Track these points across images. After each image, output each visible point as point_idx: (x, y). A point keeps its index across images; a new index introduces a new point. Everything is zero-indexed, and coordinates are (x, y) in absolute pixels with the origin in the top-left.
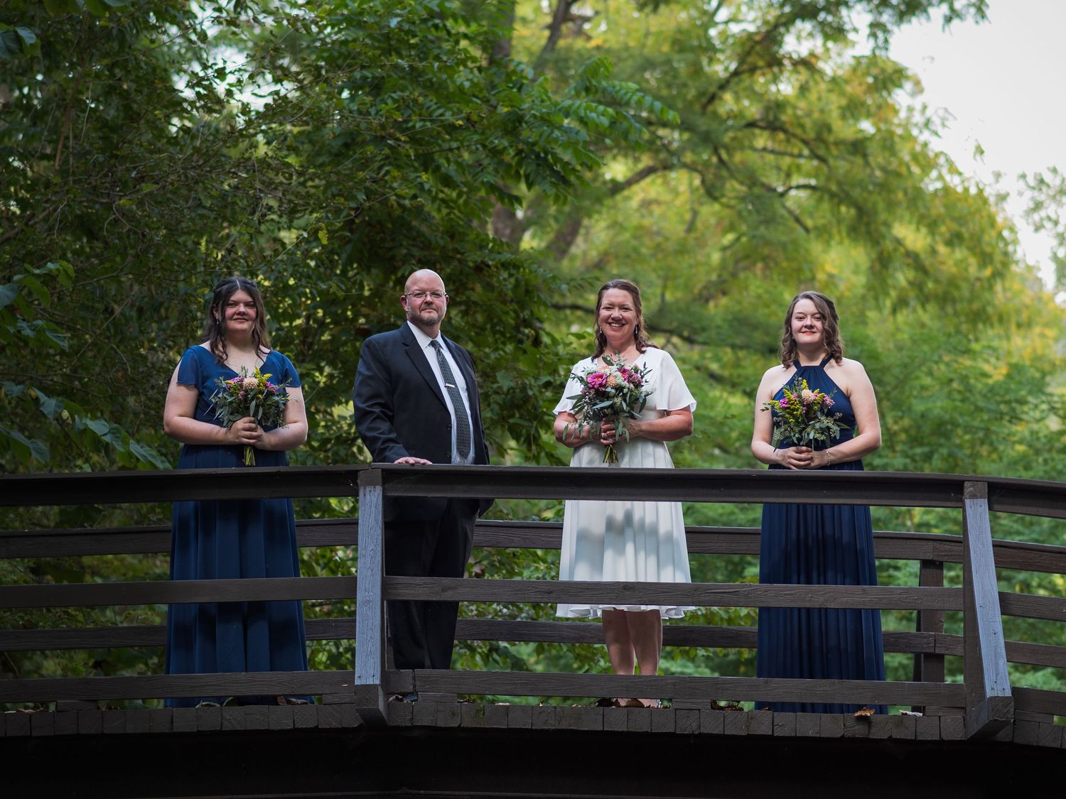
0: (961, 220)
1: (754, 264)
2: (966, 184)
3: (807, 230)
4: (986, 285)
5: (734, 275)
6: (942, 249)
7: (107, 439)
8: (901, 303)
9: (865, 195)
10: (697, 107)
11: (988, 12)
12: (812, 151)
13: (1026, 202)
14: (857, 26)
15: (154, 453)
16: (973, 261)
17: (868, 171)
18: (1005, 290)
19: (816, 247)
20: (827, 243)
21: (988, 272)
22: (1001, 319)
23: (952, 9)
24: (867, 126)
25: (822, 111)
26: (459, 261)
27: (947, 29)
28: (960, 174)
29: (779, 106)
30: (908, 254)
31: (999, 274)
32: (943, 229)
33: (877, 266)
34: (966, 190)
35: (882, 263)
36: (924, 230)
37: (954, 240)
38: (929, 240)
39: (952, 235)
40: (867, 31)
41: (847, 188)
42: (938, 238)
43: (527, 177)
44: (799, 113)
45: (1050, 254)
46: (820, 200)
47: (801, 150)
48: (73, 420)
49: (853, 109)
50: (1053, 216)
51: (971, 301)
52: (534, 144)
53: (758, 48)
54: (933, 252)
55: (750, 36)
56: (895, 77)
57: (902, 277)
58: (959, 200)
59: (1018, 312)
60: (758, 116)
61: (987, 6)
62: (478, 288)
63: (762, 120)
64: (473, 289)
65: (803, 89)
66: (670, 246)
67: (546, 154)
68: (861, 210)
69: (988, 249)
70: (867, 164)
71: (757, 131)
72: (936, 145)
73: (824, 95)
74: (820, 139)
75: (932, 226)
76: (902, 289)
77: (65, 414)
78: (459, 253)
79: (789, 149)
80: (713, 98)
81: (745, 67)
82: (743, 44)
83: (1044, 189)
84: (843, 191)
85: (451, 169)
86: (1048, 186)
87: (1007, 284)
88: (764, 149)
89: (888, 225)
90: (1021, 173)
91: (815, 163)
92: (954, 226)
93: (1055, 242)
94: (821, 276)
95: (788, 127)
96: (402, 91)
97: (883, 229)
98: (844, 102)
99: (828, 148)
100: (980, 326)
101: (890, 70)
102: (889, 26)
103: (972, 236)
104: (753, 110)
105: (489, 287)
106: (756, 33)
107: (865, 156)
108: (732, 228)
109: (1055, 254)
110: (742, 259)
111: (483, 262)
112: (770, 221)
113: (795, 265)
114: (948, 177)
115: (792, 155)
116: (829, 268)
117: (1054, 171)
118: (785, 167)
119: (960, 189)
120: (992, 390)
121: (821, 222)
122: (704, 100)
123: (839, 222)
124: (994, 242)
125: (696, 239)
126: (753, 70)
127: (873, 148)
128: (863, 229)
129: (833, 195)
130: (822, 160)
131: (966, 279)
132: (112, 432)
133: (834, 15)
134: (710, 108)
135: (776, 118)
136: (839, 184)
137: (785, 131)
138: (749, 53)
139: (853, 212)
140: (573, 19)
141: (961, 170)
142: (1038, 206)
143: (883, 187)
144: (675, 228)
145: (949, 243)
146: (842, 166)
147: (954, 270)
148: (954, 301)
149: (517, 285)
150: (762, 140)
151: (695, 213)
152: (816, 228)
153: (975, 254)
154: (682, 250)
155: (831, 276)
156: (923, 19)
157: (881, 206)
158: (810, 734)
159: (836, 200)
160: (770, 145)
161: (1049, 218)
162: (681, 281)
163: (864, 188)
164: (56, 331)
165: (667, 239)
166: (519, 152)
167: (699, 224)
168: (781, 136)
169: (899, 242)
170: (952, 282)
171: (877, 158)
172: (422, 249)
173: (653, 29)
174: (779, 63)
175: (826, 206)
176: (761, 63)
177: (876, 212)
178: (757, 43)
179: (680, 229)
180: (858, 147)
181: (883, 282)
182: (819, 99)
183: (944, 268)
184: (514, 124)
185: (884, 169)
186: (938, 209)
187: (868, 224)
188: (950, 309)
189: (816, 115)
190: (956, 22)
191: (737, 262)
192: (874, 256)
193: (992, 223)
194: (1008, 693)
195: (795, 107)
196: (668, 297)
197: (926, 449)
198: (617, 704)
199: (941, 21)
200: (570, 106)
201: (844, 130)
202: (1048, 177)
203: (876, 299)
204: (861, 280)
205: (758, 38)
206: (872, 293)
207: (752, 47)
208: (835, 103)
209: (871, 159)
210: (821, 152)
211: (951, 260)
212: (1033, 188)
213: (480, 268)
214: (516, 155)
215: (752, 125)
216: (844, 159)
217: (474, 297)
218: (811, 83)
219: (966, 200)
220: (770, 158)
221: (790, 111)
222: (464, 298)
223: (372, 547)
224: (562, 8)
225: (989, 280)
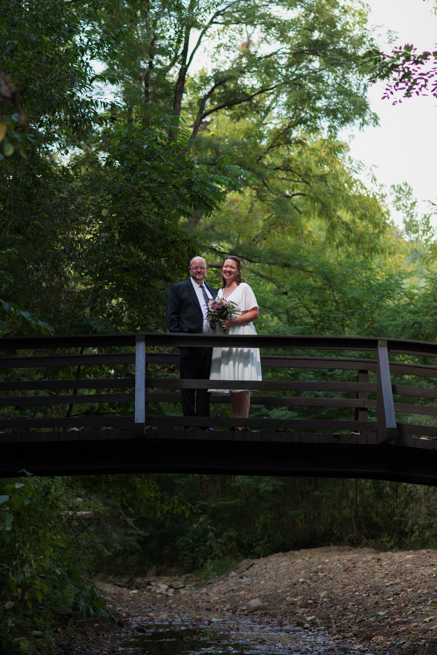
0: (366, 209)
1: (277, 227)
2: (368, 193)
3: (300, 213)
4: (376, 236)
5: (269, 232)
6: (357, 220)
7: (29, 319)
8: (341, 244)
9: (326, 198)
10: (255, 161)
11: (379, 122)
12: (303, 179)
13: (393, 198)
14: (324, 126)
15: (47, 324)
16: (370, 226)
17: (327, 188)
18: (384, 238)
19: (304, 220)
20: (309, 219)
21: (377, 231)
22: (382, 251)
23: (364, 120)
24: (327, 168)
25: (308, 163)
26: (165, 239)
27: (361, 128)
28: (366, 189)
29: (290, 160)
30: (343, 223)
31: (381, 232)
32: (358, 212)
33: (330, 228)
34: (368, 196)
35: (332, 228)
36: (350, 213)
37: (362, 217)
38: (352, 217)
39: (362, 214)
40: (327, 129)
41: (318, 195)
42: (356, 216)
43: (195, 206)
44: (298, 163)
45: (403, 220)
46: (307, 200)
47: (298, 179)
48: (16, 311)
49: (321, 161)
50: (405, 204)
51: (369, 243)
52: (198, 192)
53: (281, 136)
54: (354, 222)
55: (278, 131)
56: (339, 149)
57: (340, 233)
58: (366, 200)
59: (390, 248)
60: (280, 165)
61: (379, 119)
62: (173, 250)
63: (282, 166)
64: (171, 251)
65: (300, 153)
66: (242, 219)
67: (203, 196)
68: (323, 204)
69: (378, 221)
70: (327, 185)
71: (280, 171)
72: (355, 176)
73: (309, 156)
74: (306, 174)
75: (353, 211)
76: (341, 238)
77: (12, 309)
78: (165, 236)
79: (293, 179)
80: (261, 158)
81: (275, 144)
82: (275, 134)
83: (402, 192)
84: (316, 196)
85: (163, 203)
86: (403, 191)
87: (385, 236)
88: (283, 178)
89: (335, 211)
90: (392, 184)
91: (304, 184)
92: (363, 211)
93: (406, 215)
94: (306, 232)
95: (293, 169)
96: (144, 171)
97: (333, 213)
98: (317, 159)
99: (310, 178)
100: (373, 254)
101: (337, 145)
102: (337, 127)
103: (370, 216)
104: (279, 162)
105: (177, 250)
106: (281, 130)
107: (326, 182)
108: (268, 211)
109: (405, 220)
110: (271, 225)
111: (175, 240)
112: (286, 211)
113: (295, 227)
114: (361, 191)
115: (294, 181)
116: (309, 229)
117: (406, 184)
118: (291, 186)
119: (365, 195)
120: (380, 285)
121: (305, 209)
122: (258, 158)
123: (314, 209)
124: (380, 218)
125: (253, 216)
126: (279, 145)
127: (329, 179)
128: (324, 213)
129: (312, 198)
130: (308, 183)
131: (368, 234)
132: (32, 317)
133: (314, 122)
134: (260, 161)
135: (288, 165)
136: (315, 193)
137: (292, 171)
138: (277, 138)
139: (320, 205)
140: (203, 123)
141: (366, 187)
142: (399, 199)
143: (333, 195)
144: (244, 211)
145: (361, 218)
146: (315, 185)
147: (363, 229)
148: (362, 243)
149: (189, 249)
150: (282, 174)
151: (252, 205)
152: (304, 211)
153: (372, 224)
154: (247, 221)
155: (310, 232)
156: (351, 124)
157: (332, 203)
158: (315, 441)
159: (313, 200)
160: (285, 176)
161: (403, 205)
162: (246, 234)
163: (325, 196)
164: (9, 275)
165: (240, 216)
166: (192, 196)
167: (254, 209)
168: (290, 173)
169: (339, 218)
170: (362, 235)
171: (331, 182)
172: (150, 234)
173: (237, 128)
174: (290, 143)
175: (309, 203)
176: (282, 142)
177: (330, 206)
178: (281, 134)
179: (246, 211)
180: (323, 178)
181: (333, 236)
182: (307, 157)
183: (358, 229)
184: (189, 184)
185: (333, 187)
186: (356, 203)
187: (327, 211)
188: (360, 246)
189: (305, 164)
190: (365, 126)
191: (270, 226)
192: (329, 224)
193: (379, 209)
194: (395, 426)
195: (296, 161)
196: (241, 242)
197: (352, 311)
198: (238, 429)
199: (359, 125)
200: (213, 177)
201: (317, 171)
202: (403, 187)
203: (330, 243)
204: (324, 234)
205: (281, 132)
206: (328, 241)
207: (279, 136)
208: (313, 159)
209: (328, 183)
210: (307, 180)
211: (362, 225)
212: (397, 192)
213: (173, 242)
214: (190, 197)
215: (277, 168)
216: (317, 183)
217: (171, 255)
218: (303, 150)
219: (368, 200)
220: (284, 182)
221: (294, 163)
222: (167, 255)
223: (141, 367)
224: (199, 120)
225: (377, 234)
